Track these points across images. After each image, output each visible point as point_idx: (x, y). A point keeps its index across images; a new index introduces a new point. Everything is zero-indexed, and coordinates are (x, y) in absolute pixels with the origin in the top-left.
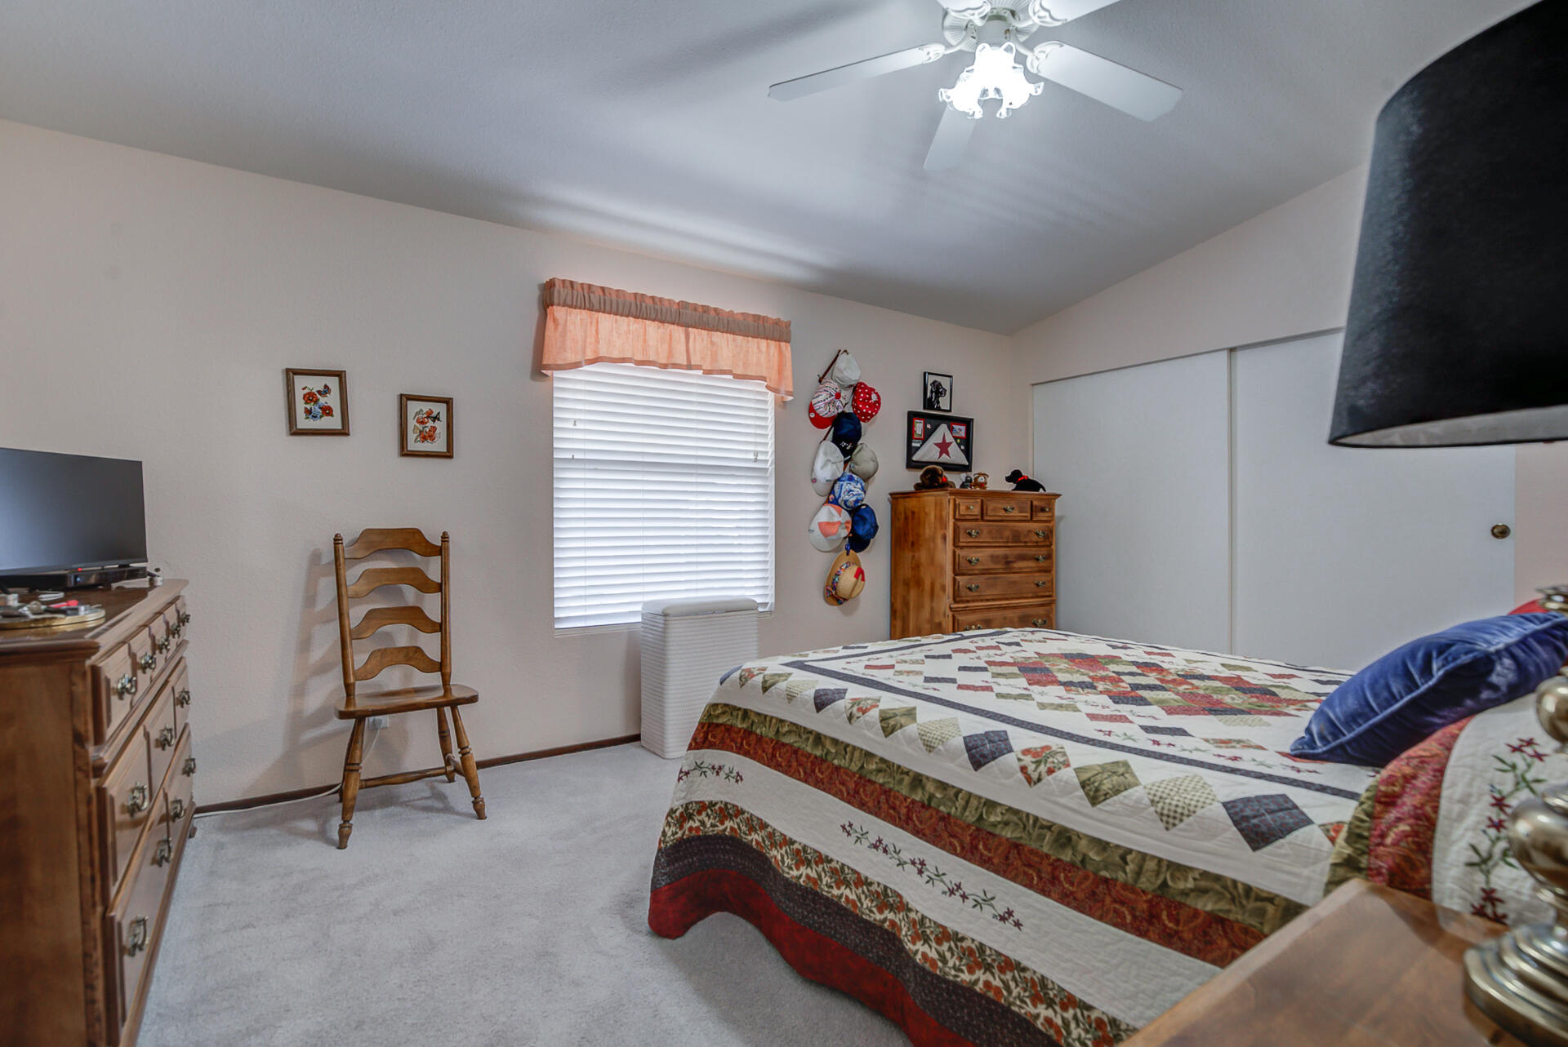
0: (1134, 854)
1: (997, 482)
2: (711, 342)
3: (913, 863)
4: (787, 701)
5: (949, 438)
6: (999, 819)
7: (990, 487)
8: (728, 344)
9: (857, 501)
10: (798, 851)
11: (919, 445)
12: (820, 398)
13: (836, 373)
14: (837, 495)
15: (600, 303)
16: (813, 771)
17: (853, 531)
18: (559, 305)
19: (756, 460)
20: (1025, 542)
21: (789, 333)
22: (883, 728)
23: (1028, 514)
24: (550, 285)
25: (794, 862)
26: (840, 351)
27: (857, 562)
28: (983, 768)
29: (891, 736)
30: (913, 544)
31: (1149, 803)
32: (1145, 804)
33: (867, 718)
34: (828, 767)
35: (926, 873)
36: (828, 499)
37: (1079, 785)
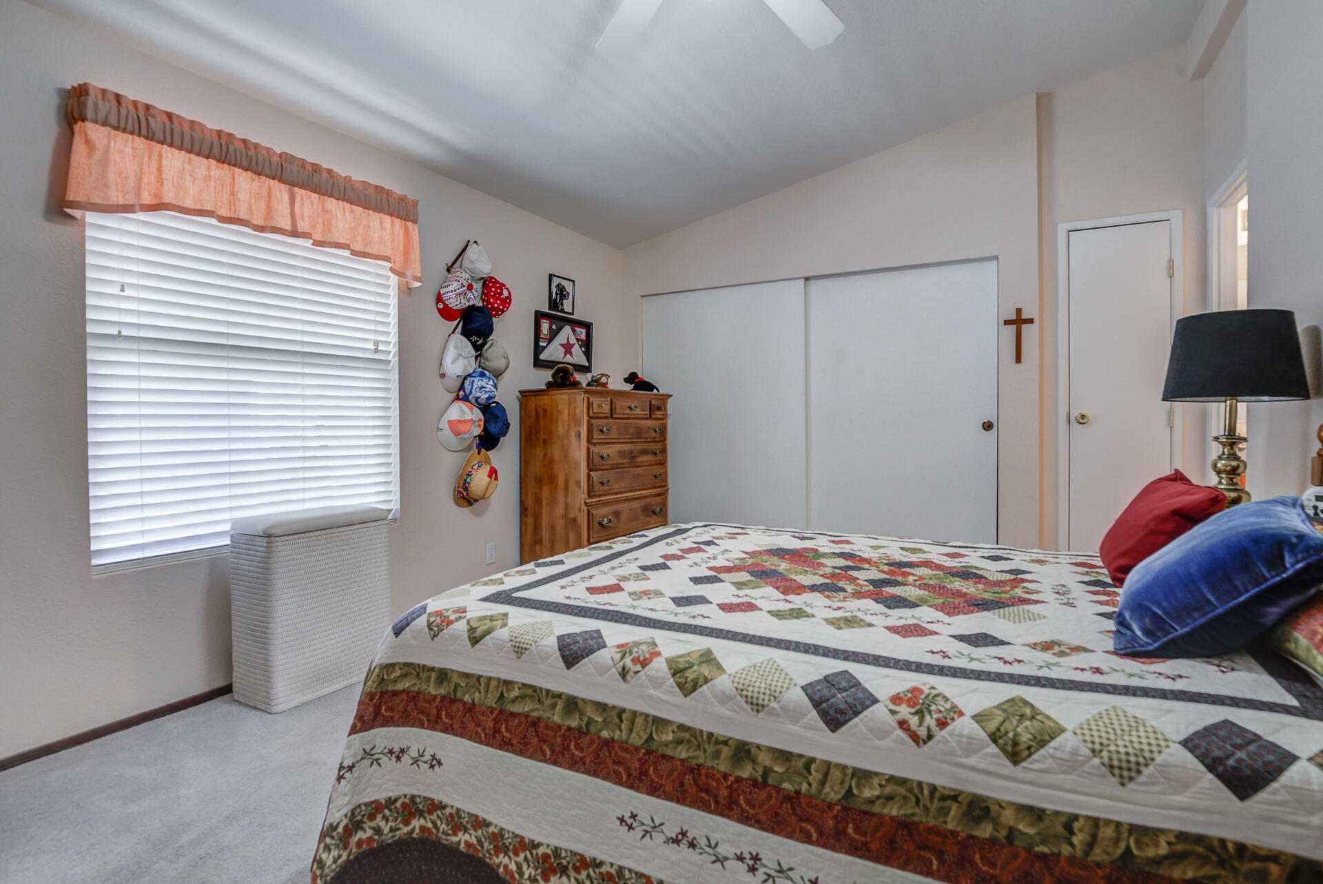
0: (1081, 821)
1: (616, 383)
2: (323, 209)
3: (740, 858)
4: (515, 655)
5: (573, 340)
6: (877, 793)
7: (611, 386)
8: (344, 215)
9: (489, 398)
10: (546, 857)
11: (545, 345)
12: (451, 288)
13: (466, 264)
14: (467, 392)
15: (164, 132)
16: (567, 749)
17: (485, 429)
18: (96, 122)
19: (376, 351)
20: (646, 438)
21: (416, 213)
22: (679, 684)
23: (648, 413)
24: (81, 92)
25: (539, 871)
26: (469, 242)
27: (488, 461)
28: (844, 729)
29: (693, 694)
30: (545, 441)
31: (1089, 753)
32: (1085, 756)
33: (651, 673)
34: (592, 742)
35: (762, 870)
36: (458, 395)
37: (988, 739)
